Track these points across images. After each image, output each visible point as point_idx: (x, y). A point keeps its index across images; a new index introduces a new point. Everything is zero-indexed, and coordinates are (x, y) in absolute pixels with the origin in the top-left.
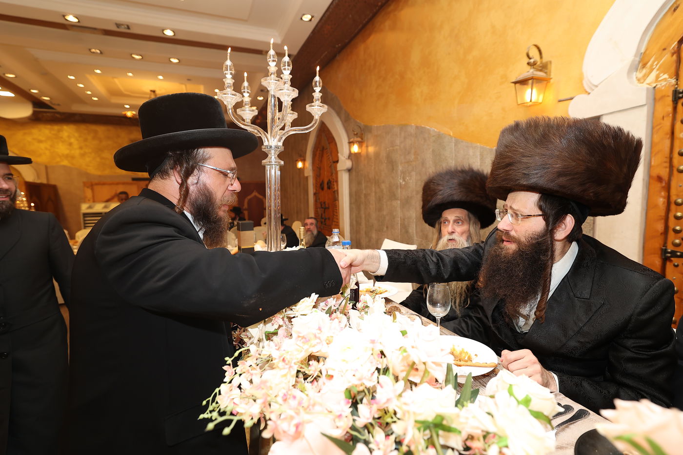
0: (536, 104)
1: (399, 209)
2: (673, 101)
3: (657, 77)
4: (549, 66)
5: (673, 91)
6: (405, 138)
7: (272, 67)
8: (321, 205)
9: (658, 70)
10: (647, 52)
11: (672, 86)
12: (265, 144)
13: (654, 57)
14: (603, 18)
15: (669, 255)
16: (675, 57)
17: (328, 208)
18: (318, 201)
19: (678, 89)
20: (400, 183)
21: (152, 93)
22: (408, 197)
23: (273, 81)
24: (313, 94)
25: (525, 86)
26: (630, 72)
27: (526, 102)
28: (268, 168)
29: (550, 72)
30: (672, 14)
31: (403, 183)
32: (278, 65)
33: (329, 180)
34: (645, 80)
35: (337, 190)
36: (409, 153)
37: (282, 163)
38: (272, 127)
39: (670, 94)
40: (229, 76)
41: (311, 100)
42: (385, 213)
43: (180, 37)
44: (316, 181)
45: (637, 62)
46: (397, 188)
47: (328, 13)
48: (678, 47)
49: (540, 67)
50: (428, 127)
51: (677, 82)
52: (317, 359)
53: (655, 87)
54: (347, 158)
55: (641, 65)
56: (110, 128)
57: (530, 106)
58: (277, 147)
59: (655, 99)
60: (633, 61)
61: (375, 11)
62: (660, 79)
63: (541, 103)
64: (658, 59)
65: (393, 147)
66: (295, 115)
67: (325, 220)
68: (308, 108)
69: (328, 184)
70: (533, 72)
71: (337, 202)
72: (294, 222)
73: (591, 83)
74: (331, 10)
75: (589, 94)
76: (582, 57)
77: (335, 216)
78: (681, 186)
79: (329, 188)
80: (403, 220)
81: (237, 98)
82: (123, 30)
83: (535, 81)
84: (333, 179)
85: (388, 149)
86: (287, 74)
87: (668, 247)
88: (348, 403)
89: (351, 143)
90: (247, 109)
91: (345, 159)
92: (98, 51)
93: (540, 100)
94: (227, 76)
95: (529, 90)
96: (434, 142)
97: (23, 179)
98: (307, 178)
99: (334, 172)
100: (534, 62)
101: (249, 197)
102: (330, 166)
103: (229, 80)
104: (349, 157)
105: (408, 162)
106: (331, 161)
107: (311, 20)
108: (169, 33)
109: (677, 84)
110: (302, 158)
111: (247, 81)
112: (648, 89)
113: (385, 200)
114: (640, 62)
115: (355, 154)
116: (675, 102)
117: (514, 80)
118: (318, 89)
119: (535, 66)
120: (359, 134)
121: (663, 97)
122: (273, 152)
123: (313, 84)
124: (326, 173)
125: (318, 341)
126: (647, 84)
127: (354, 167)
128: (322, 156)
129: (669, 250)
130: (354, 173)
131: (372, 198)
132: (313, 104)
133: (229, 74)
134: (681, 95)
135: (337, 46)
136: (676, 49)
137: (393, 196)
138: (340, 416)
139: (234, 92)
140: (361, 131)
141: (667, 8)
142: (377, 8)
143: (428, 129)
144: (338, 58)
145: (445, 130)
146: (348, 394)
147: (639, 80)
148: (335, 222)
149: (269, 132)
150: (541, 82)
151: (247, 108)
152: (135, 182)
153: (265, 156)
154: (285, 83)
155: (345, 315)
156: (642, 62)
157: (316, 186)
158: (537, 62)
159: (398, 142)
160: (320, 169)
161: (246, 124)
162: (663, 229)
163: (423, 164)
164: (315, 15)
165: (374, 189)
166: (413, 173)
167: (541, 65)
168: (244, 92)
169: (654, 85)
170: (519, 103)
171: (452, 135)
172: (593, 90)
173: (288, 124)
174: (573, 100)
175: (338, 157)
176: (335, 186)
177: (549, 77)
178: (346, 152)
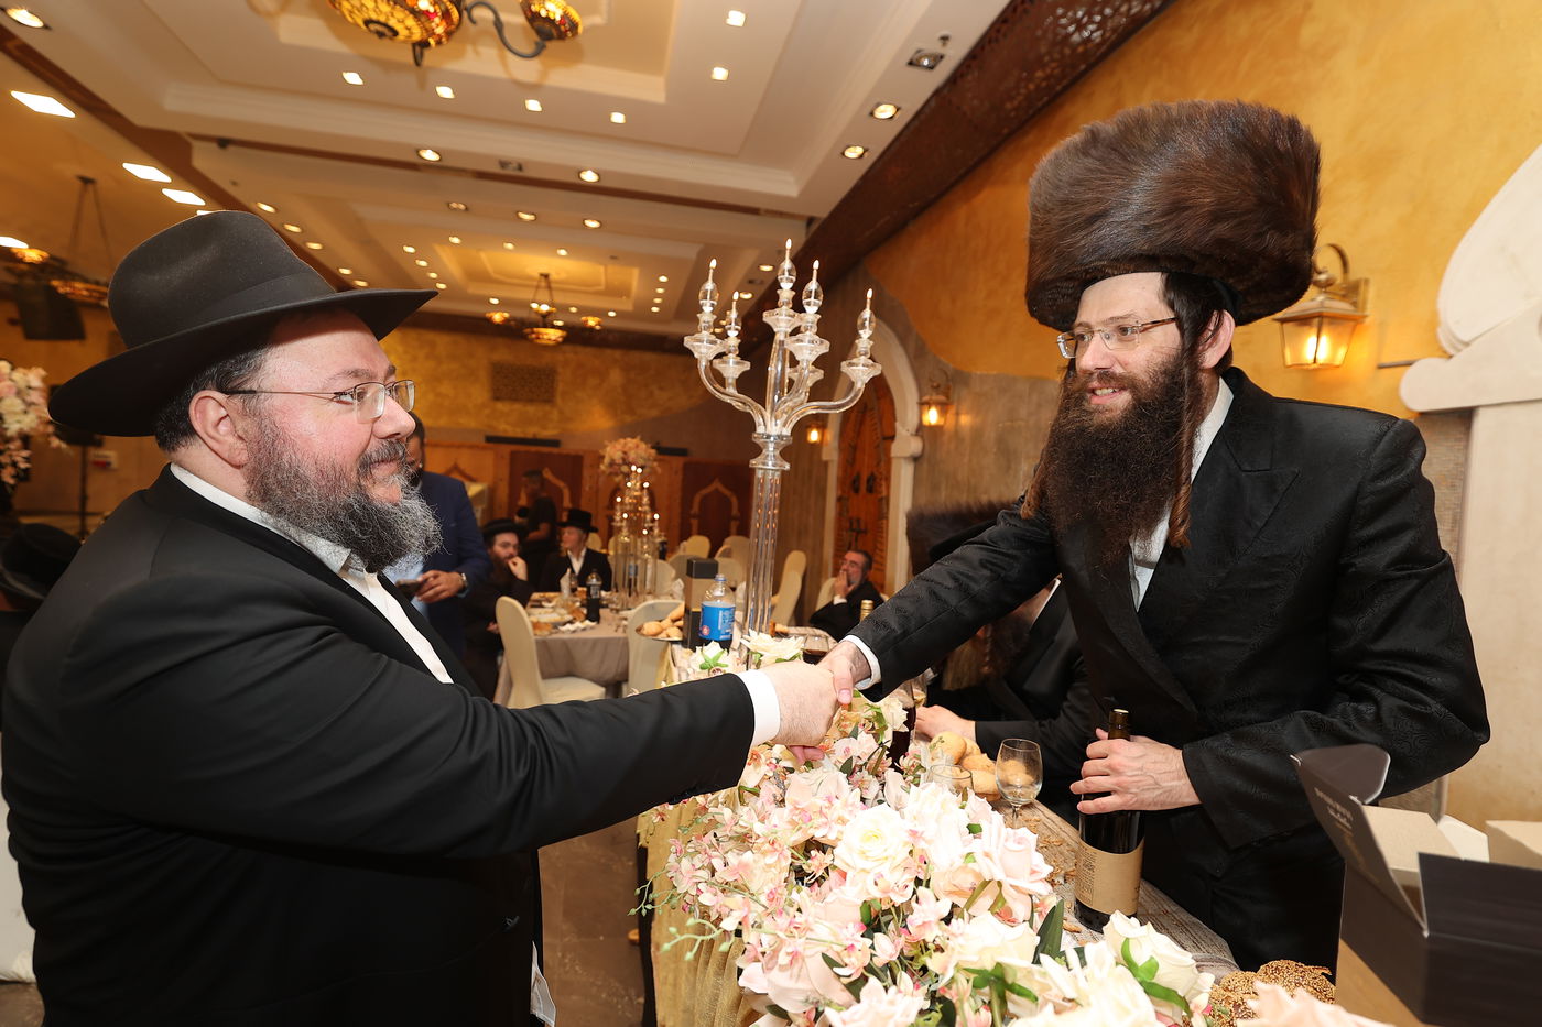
0: (1327, 367)
4: (1361, 291)
6: (1039, 406)
7: (786, 290)
8: (851, 524)
12: (758, 430)
14: (1488, 201)
17: (865, 532)
18: (845, 514)
21: (543, 279)
23: (783, 317)
24: (857, 342)
25: (1306, 328)
27: (1303, 362)
28: (760, 473)
29: (1365, 302)
32: (797, 291)
33: (872, 474)
37: (787, 467)
40: (707, 309)
41: (851, 354)
43: (609, 183)
44: (845, 471)
49: (1342, 290)
52: (822, 848)
54: (914, 432)
56: (459, 338)
57: (1313, 371)
58: (780, 437)
61: (994, 142)
63: (1338, 367)
65: (1012, 421)
66: (819, 375)
68: (845, 368)
69: (868, 481)
70: (1322, 302)
71: (885, 521)
72: (790, 551)
73: (1455, 337)
75: (1451, 357)
76: (1438, 276)
77: (877, 551)
79: (870, 490)
81: (718, 348)
82: (510, 171)
83: (1325, 319)
84: (880, 473)
85: (1001, 425)
86: (812, 313)
88: (861, 927)
89: (924, 404)
90: (731, 361)
91: (907, 434)
92: (462, 207)
93: (1338, 361)
94: (705, 309)
95: (1312, 339)
98: (826, 464)
99: (883, 458)
100: (1328, 280)
101: (704, 492)
102: (878, 446)
103: (707, 315)
104: (917, 432)
106: (879, 435)
107: (861, 156)
108: (589, 177)
110: (820, 423)
115: (931, 428)
118: (866, 333)
120: (942, 387)
122: (771, 444)
124: (866, 458)
125: (824, 820)
127: (926, 452)
128: (862, 423)
130: (925, 465)
132: (855, 361)
133: (709, 304)
135: (911, 205)
139: (713, 338)
140: (948, 380)
142: (1000, 138)
144: (911, 226)
146: (865, 910)
148: (877, 562)
149: (768, 406)
150: (1339, 324)
151: (732, 358)
152: (491, 445)
153: (757, 451)
154: (806, 329)
155: (877, 776)
157: (844, 484)
158: (1335, 280)
159: (1023, 412)
160: (855, 448)
161: (726, 390)
164: (872, 148)
167: (1344, 286)
168: (730, 329)
170: (1289, 362)
172: (1459, 351)
174: (1413, 367)
175: (894, 429)
176: (884, 488)
177: (1360, 313)
178: (912, 422)
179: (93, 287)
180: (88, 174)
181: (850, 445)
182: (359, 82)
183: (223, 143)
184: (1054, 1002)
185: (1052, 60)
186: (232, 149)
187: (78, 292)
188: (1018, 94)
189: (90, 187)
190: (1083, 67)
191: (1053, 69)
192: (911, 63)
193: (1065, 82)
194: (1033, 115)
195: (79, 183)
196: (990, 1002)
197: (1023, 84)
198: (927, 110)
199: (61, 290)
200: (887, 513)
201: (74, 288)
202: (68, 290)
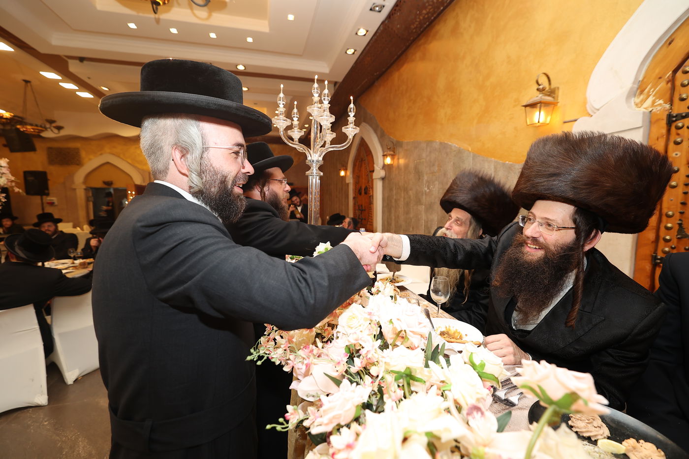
0: (544, 124)
1: (423, 213)
2: (667, 124)
3: (654, 102)
4: (556, 92)
5: (667, 115)
6: (430, 152)
7: (316, 97)
8: (359, 208)
9: (654, 96)
10: (645, 80)
11: (667, 110)
12: (308, 159)
13: (651, 84)
14: (606, 50)
15: (659, 261)
16: (669, 85)
17: (365, 210)
18: (356, 204)
19: (672, 113)
20: (425, 191)
22: (431, 203)
23: (316, 108)
24: (348, 118)
25: (535, 109)
26: (628, 97)
27: (534, 123)
28: (310, 178)
29: (558, 97)
30: (668, 47)
31: (428, 191)
32: (320, 96)
33: (366, 187)
34: (642, 105)
35: (373, 196)
36: (433, 165)
37: (322, 174)
38: (314, 145)
39: (665, 117)
41: (346, 123)
42: (411, 216)
43: (249, 70)
44: (355, 186)
45: (635, 89)
46: (422, 195)
47: (368, 47)
48: (672, 76)
49: (549, 92)
50: (450, 144)
51: (671, 107)
52: (332, 326)
53: (651, 111)
54: (381, 168)
55: (638, 91)
57: (538, 126)
58: (318, 161)
59: (650, 122)
60: (631, 88)
61: (408, 44)
62: (655, 105)
63: (548, 124)
64: (655, 86)
65: (420, 160)
66: (334, 135)
67: (362, 220)
68: (344, 130)
69: (365, 189)
70: (541, 97)
71: (372, 205)
73: (593, 107)
74: (370, 45)
75: (592, 115)
76: (586, 83)
77: (370, 217)
78: (672, 200)
79: (366, 193)
80: (426, 222)
81: (288, 123)
83: (542, 104)
84: (369, 186)
85: (415, 162)
86: (326, 104)
87: (658, 254)
88: (347, 355)
89: (385, 156)
90: (296, 131)
91: (379, 169)
93: (548, 122)
94: (280, 105)
95: (537, 113)
96: (455, 156)
97: (134, 182)
98: (348, 184)
99: (370, 180)
100: (543, 88)
102: (368, 175)
103: (281, 109)
104: (383, 167)
105: (432, 173)
106: (368, 170)
107: (354, 53)
108: (241, 68)
109: (671, 109)
110: (345, 168)
111: (297, 108)
112: (644, 113)
113: (412, 205)
114: (638, 89)
115: (389, 165)
116: (669, 125)
117: (525, 104)
118: (352, 114)
119: (543, 92)
120: (392, 148)
121: (658, 120)
122: (314, 165)
123: (349, 110)
124: (363, 180)
126: (644, 108)
127: (387, 176)
128: (361, 166)
129: (659, 257)
130: (387, 181)
131: (401, 203)
132: (348, 126)
133: (282, 103)
134: (674, 119)
135: (375, 74)
136: (670, 78)
137: (419, 202)
138: (339, 363)
139: (285, 118)
140: (394, 145)
141: (663, 42)
142: (410, 42)
143: (450, 145)
144: (376, 84)
145: (464, 146)
146: (347, 350)
147: (637, 105)
148: (370, 222)
149: (312, 149)
150: (548, 106)
151: (296, 129)
153: (309, 168)
154: (324, 111)
156: (640, 89)
157: (355, 192)
158: (546, 88)
159: (424, 155)
160: (358, 177)
161: (294, 143)
162: (654, 238)
163: (445, 174)
164: (358, 49)
165: (403, 195)
166: (437, 183)
167: (549, 90)
168: (294, 117)
169: (650, 109)
170: (528, 124)
171: (470, 150)
172: (595, 113)
173: (328, 142)
174: (577, 121)
175: (374, 167)
176: (371, 192)
177: (556, 101)
178: (381, 164)
179: (35, 128)
180: (27, 78)
181: (357, 176)
182: (135, 27)
183: (82, 59)
184: (437, 385)
185: (429, 5)
186: (85, 62)
187: (29, 130)
188: (416, 21)
189: (29, 84)
190: (442, 8)
191: (430, 9)
192: (371, 10)
193: (435, 16)
194: (423, 31)
195: (24, 83)
196: (403, 386)
197: (418, 17)
198: (379, 31)
199: (22, 130)
200: (373, 202)
201: (26, 128)
202: (24, 129)
